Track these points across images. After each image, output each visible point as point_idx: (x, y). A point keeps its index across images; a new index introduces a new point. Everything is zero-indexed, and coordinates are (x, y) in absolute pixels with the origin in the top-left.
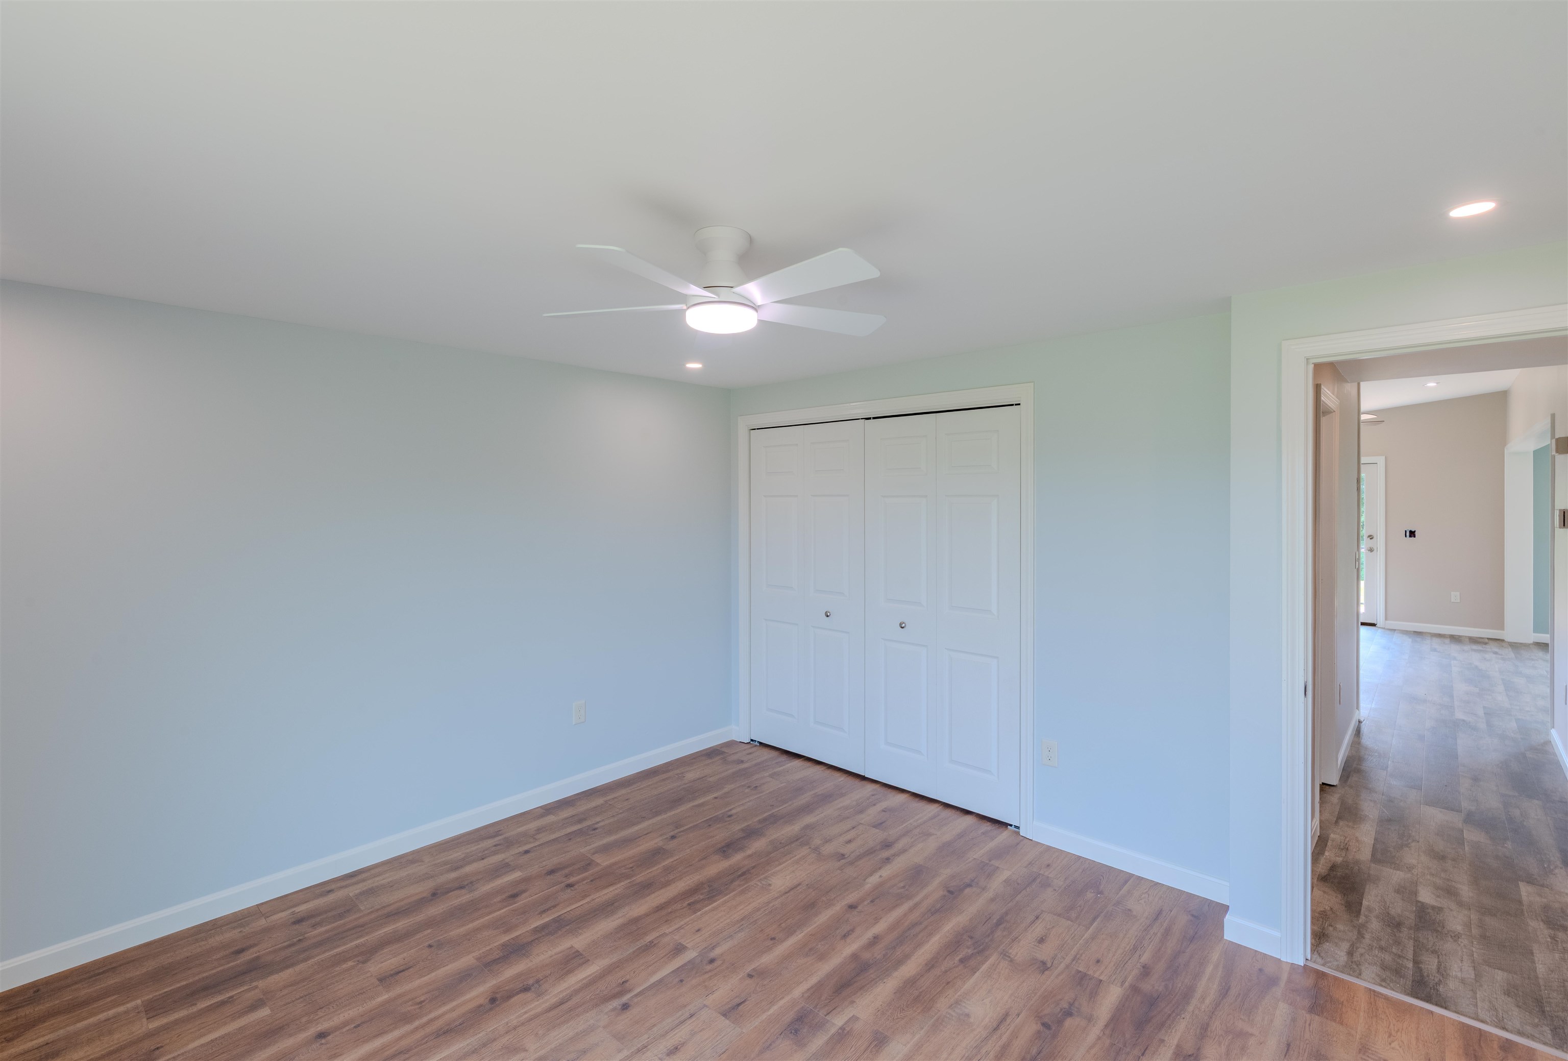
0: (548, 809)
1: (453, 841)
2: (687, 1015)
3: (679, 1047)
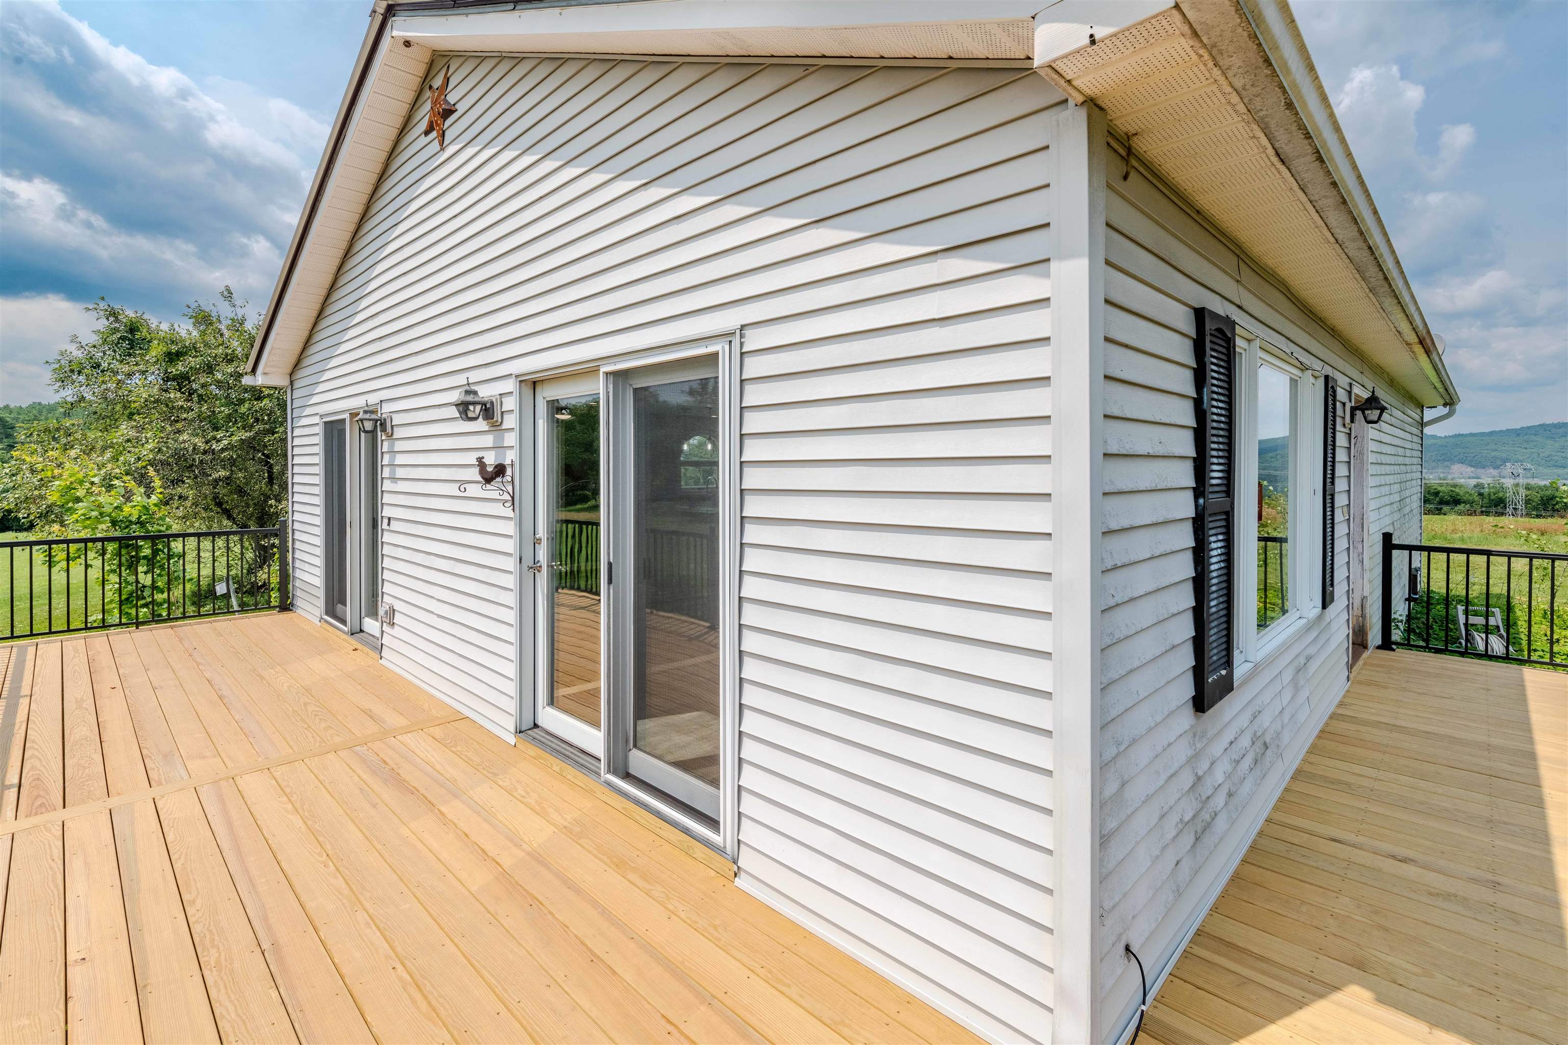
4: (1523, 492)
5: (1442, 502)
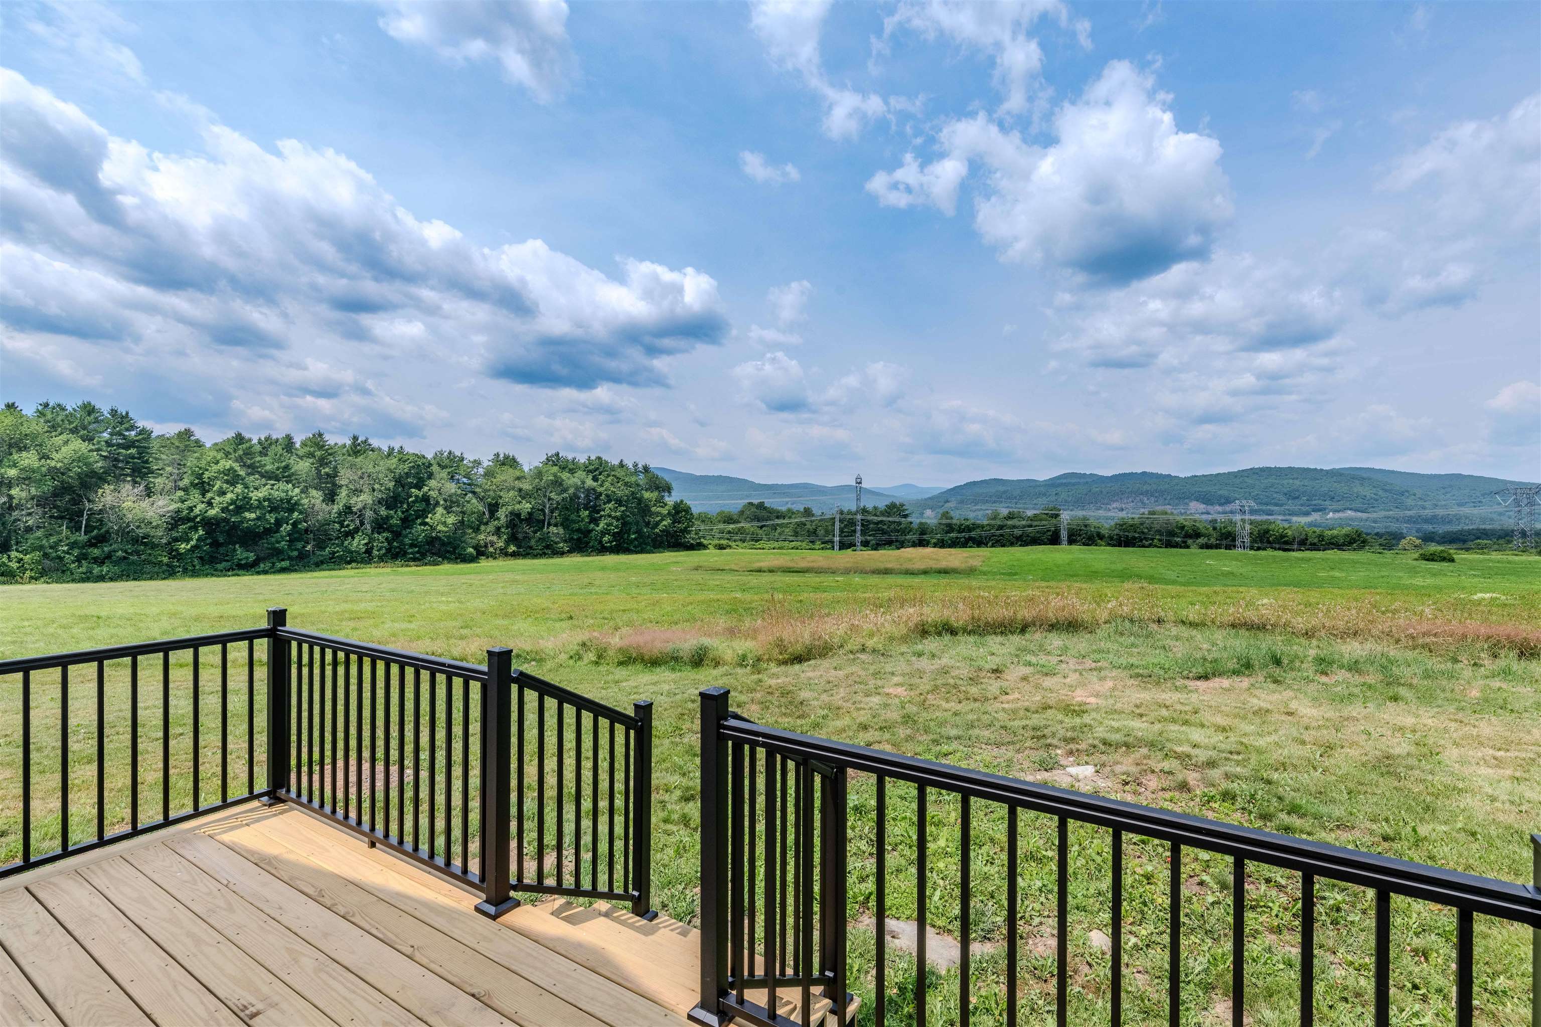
4: (1248, 527)
5: (1188, 536)
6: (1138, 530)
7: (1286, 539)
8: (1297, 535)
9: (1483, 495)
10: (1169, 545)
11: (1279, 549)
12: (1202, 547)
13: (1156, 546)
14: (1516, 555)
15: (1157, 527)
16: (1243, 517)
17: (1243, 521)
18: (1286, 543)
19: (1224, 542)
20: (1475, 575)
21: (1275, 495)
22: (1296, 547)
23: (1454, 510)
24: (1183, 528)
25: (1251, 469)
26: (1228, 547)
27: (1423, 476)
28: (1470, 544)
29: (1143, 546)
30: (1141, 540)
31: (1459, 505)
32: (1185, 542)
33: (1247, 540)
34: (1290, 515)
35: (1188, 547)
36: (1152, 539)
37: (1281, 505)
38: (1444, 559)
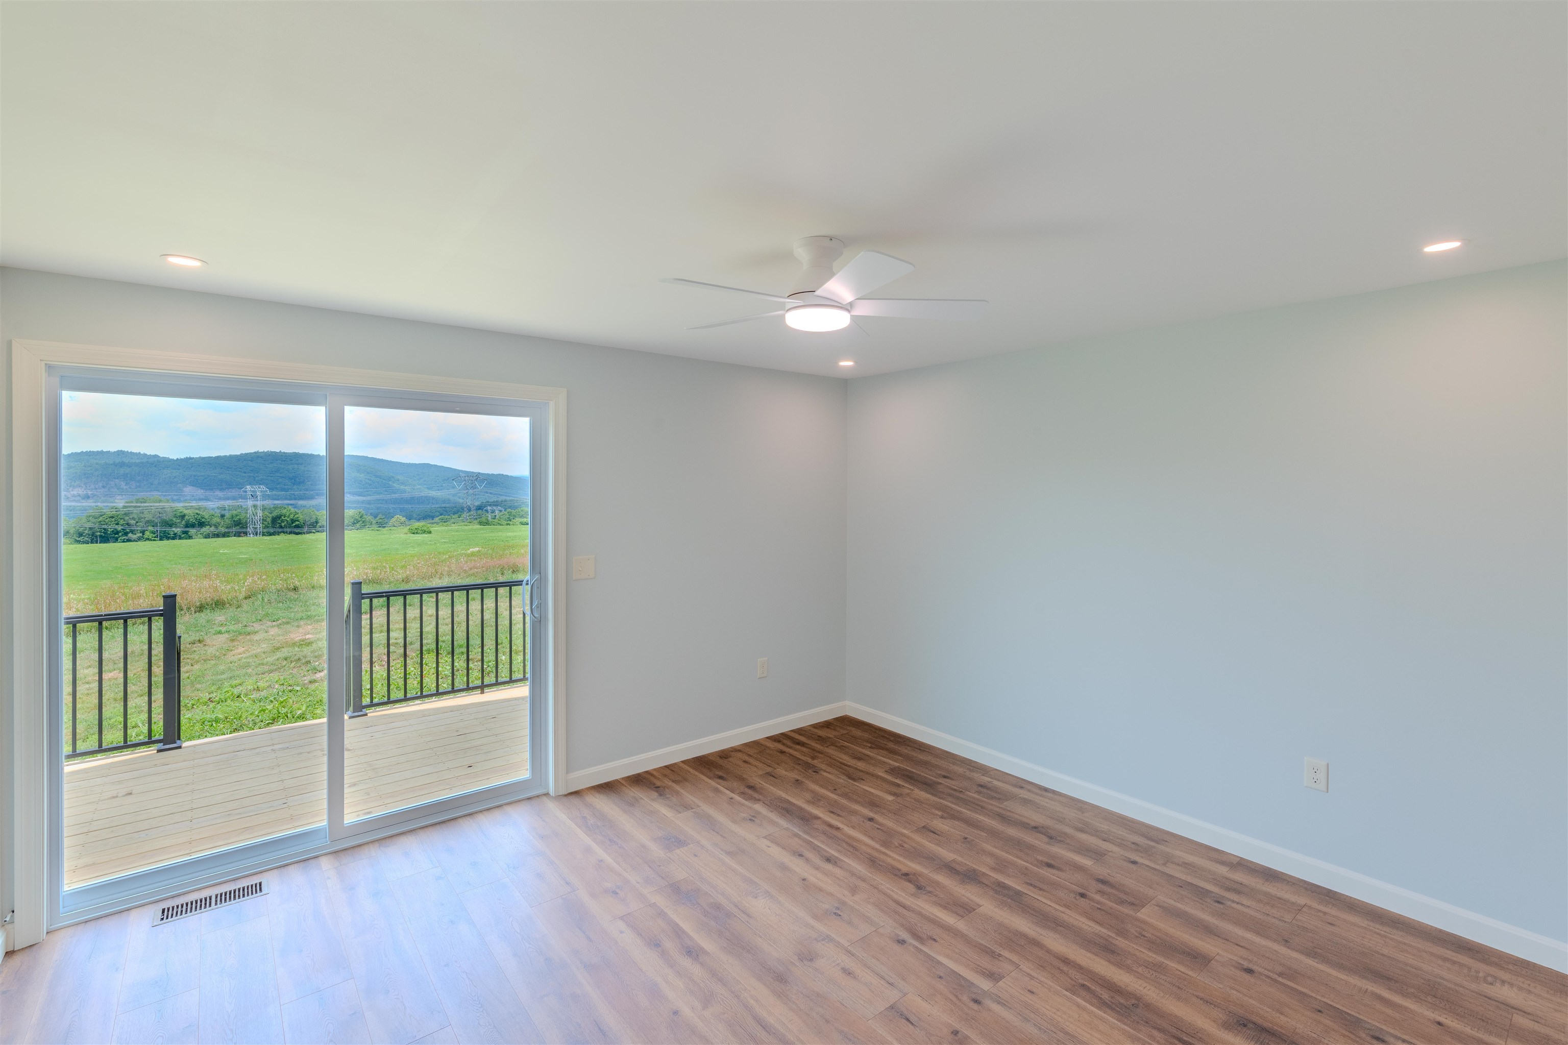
0: (1242, 865)
1: (1128, 821)
2: (891, 981)
3: (851, 975)
6: (122, 522)
7: (297, 523)
8: (307, 519)
9: (443, 481)
10: (165, 536)
11: (290, 533)
12: (207, 536)
13: (148, 539)
14: (466, 525)
15: (149, 517)
16: (255, 503)
17: (255, 506)
18: (297, 527)
19: (234, 529)
20: (445, 542)
21: (280, 480)
22: (306, 529)
23: (426, 493)
24: (183, 517)
25: (255, 453)
26: (238, 534)
27: (404, 464)
28: (437, 519)
29: (129, 540)
30: (126, 534)
31: (429, 489)
32: (186, 533)
33: (259, 526)
34: (295, 499)
35: (190, 537)
36: (143, 532)
37: (286, 490)
38: (424, 532)
